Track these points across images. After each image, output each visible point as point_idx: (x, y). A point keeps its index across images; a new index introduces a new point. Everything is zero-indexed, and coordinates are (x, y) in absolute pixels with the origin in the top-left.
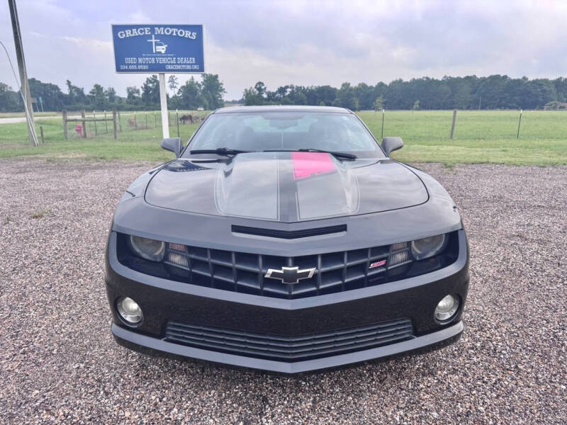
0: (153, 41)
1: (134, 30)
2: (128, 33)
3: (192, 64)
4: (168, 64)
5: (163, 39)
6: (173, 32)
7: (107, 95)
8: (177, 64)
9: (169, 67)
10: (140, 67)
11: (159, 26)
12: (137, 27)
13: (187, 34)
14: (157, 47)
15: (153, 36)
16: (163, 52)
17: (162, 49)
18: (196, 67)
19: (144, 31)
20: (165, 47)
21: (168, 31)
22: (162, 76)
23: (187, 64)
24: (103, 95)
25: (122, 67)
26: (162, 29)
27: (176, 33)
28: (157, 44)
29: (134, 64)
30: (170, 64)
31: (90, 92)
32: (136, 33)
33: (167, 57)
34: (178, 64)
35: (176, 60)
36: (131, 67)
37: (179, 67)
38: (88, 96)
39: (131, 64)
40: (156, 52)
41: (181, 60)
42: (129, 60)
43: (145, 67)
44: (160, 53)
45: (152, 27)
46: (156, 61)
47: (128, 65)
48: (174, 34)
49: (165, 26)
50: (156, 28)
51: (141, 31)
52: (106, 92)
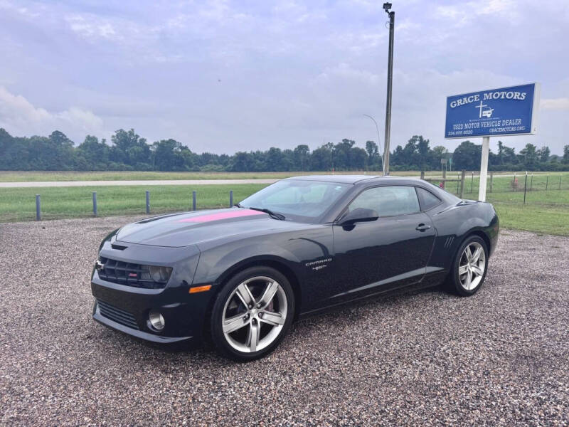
0: (481, 106)
1: (465, 99)
2: (459, 102)
3: (517, 126)
4: (492, 127)
5: (491, 104)
6: (501, 96)
7: (539, 155)
8: (501, 127)
9: (493, 130)
10: (465, 132)
11: (488, 92)
12: (467, 96)
13: (516, 95)
14: (484, 112)
15: (482, 102)
16: (489, 116)
17: (488, 114)
18: (521, 128)
19: (474, 98)
20: (491, 111)
21: (497, 95)
22: (486, 139)
23: (512, 126)
24: (535, 154)
25: (450, 134)
26: (491, 94)
27: (505, 96)
28: (484, 109)
29: (460, 130)
30: (494, 127)
31: (521, 152)
32: (466, 101)
33: (492, 121)
34: (503, 127)
35: (501, 123)
36: (457, 133)
37: (503, 130)
38: (518, 156)
39: (458, 130)
40: (483, 117)
41: (506, 122)
42: (456, 127)
43: (471, 132)
44: (486, 117)
45: (481, 94)
46: (480, 125)
47: (456, 131)
48: (503, 97)
49: (493, 91)
50: (485, 95)
51: (471, 99)
52: (539, 151)
